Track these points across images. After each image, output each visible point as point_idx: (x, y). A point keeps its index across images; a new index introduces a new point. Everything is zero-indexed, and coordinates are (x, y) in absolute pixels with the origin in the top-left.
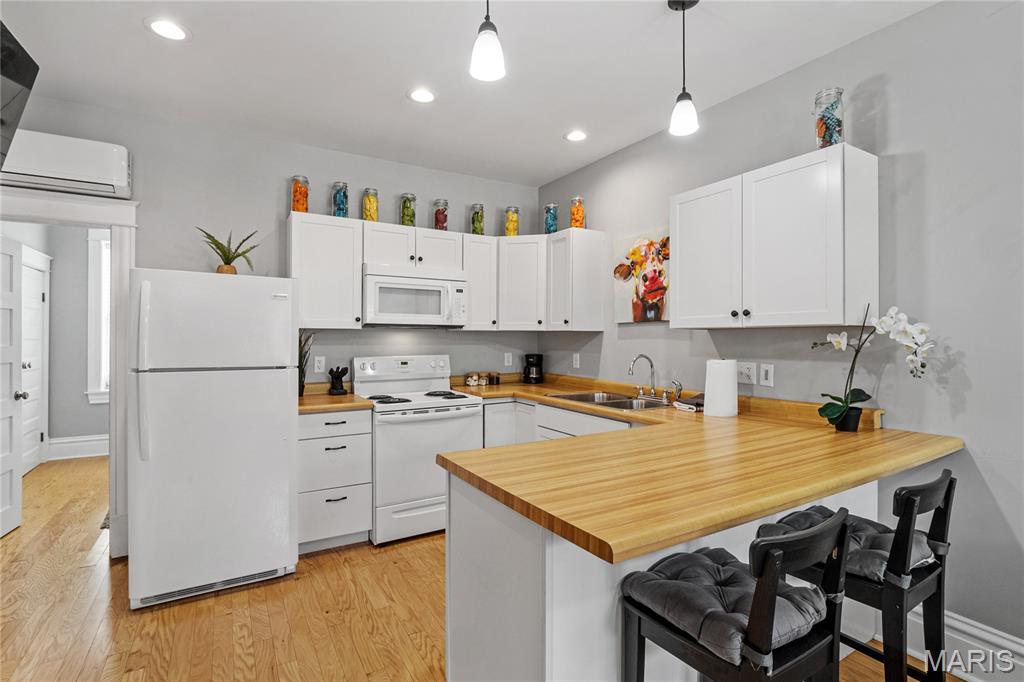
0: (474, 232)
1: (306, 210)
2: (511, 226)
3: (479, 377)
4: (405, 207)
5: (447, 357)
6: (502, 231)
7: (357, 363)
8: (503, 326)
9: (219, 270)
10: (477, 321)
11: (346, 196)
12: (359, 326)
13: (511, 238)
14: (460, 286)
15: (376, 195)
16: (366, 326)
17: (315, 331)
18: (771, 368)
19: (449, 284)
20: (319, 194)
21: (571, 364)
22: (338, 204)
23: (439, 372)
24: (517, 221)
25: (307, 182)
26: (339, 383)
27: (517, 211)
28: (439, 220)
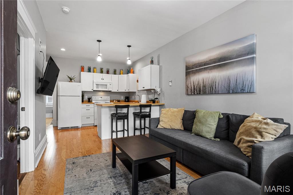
0: (115, 74)
1: (84, 71)
2: (121, 73)
3: (116, 101)
4: (101, 70)
5: (109, 97)
6: (120, 74)
7: (93, 97)
8: (119, 91)
9: (70, 82)
10: (114, 90)
11: (90, 69)
12: (92, 91)
13: (122, 75)
14: (110, 84)
15: (96, 68)
16: (94, 91)
17: (85, 91)
18: (151, 96)
19: (108, 84)
20: (86, 69)
21: (132, 98)
22: (89, 70)
23: (108, 99)
24: (123, 72)
25: (84, 67)
26: (89, 100)
27: (123, 70)
28: (108, 72)
